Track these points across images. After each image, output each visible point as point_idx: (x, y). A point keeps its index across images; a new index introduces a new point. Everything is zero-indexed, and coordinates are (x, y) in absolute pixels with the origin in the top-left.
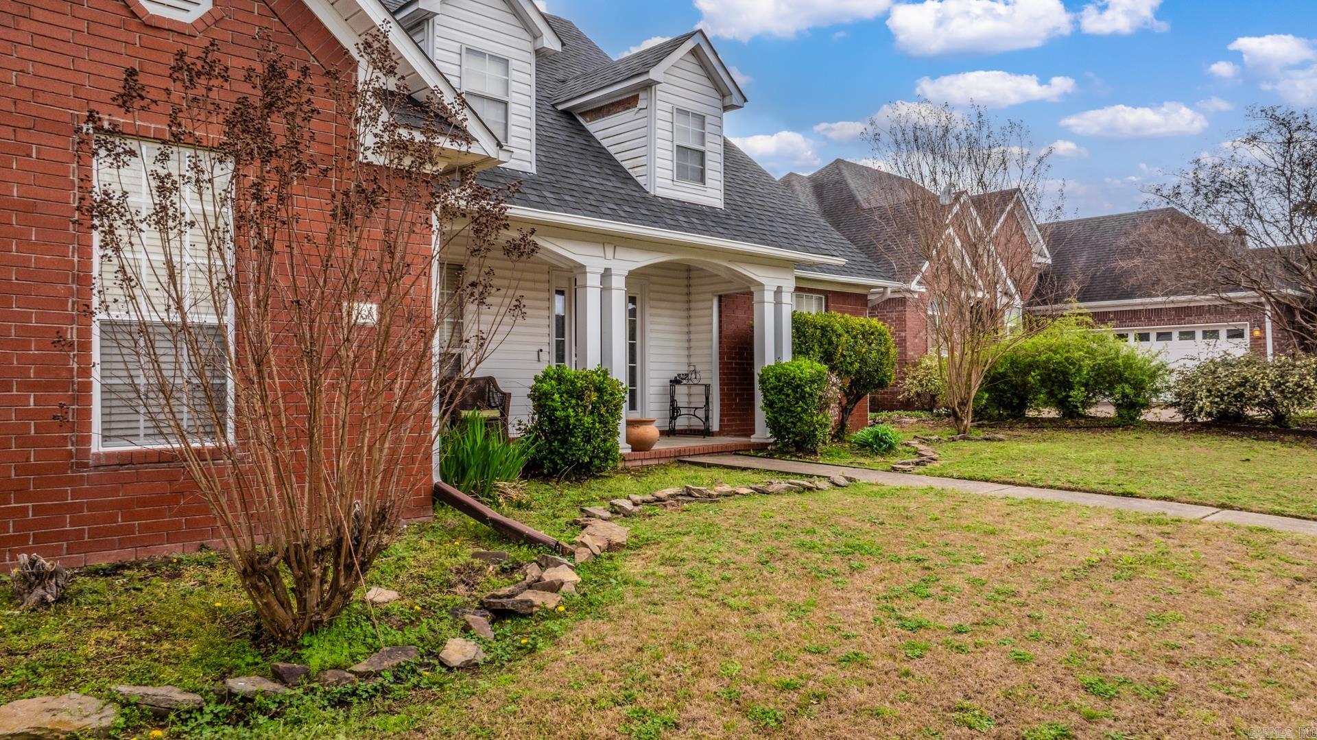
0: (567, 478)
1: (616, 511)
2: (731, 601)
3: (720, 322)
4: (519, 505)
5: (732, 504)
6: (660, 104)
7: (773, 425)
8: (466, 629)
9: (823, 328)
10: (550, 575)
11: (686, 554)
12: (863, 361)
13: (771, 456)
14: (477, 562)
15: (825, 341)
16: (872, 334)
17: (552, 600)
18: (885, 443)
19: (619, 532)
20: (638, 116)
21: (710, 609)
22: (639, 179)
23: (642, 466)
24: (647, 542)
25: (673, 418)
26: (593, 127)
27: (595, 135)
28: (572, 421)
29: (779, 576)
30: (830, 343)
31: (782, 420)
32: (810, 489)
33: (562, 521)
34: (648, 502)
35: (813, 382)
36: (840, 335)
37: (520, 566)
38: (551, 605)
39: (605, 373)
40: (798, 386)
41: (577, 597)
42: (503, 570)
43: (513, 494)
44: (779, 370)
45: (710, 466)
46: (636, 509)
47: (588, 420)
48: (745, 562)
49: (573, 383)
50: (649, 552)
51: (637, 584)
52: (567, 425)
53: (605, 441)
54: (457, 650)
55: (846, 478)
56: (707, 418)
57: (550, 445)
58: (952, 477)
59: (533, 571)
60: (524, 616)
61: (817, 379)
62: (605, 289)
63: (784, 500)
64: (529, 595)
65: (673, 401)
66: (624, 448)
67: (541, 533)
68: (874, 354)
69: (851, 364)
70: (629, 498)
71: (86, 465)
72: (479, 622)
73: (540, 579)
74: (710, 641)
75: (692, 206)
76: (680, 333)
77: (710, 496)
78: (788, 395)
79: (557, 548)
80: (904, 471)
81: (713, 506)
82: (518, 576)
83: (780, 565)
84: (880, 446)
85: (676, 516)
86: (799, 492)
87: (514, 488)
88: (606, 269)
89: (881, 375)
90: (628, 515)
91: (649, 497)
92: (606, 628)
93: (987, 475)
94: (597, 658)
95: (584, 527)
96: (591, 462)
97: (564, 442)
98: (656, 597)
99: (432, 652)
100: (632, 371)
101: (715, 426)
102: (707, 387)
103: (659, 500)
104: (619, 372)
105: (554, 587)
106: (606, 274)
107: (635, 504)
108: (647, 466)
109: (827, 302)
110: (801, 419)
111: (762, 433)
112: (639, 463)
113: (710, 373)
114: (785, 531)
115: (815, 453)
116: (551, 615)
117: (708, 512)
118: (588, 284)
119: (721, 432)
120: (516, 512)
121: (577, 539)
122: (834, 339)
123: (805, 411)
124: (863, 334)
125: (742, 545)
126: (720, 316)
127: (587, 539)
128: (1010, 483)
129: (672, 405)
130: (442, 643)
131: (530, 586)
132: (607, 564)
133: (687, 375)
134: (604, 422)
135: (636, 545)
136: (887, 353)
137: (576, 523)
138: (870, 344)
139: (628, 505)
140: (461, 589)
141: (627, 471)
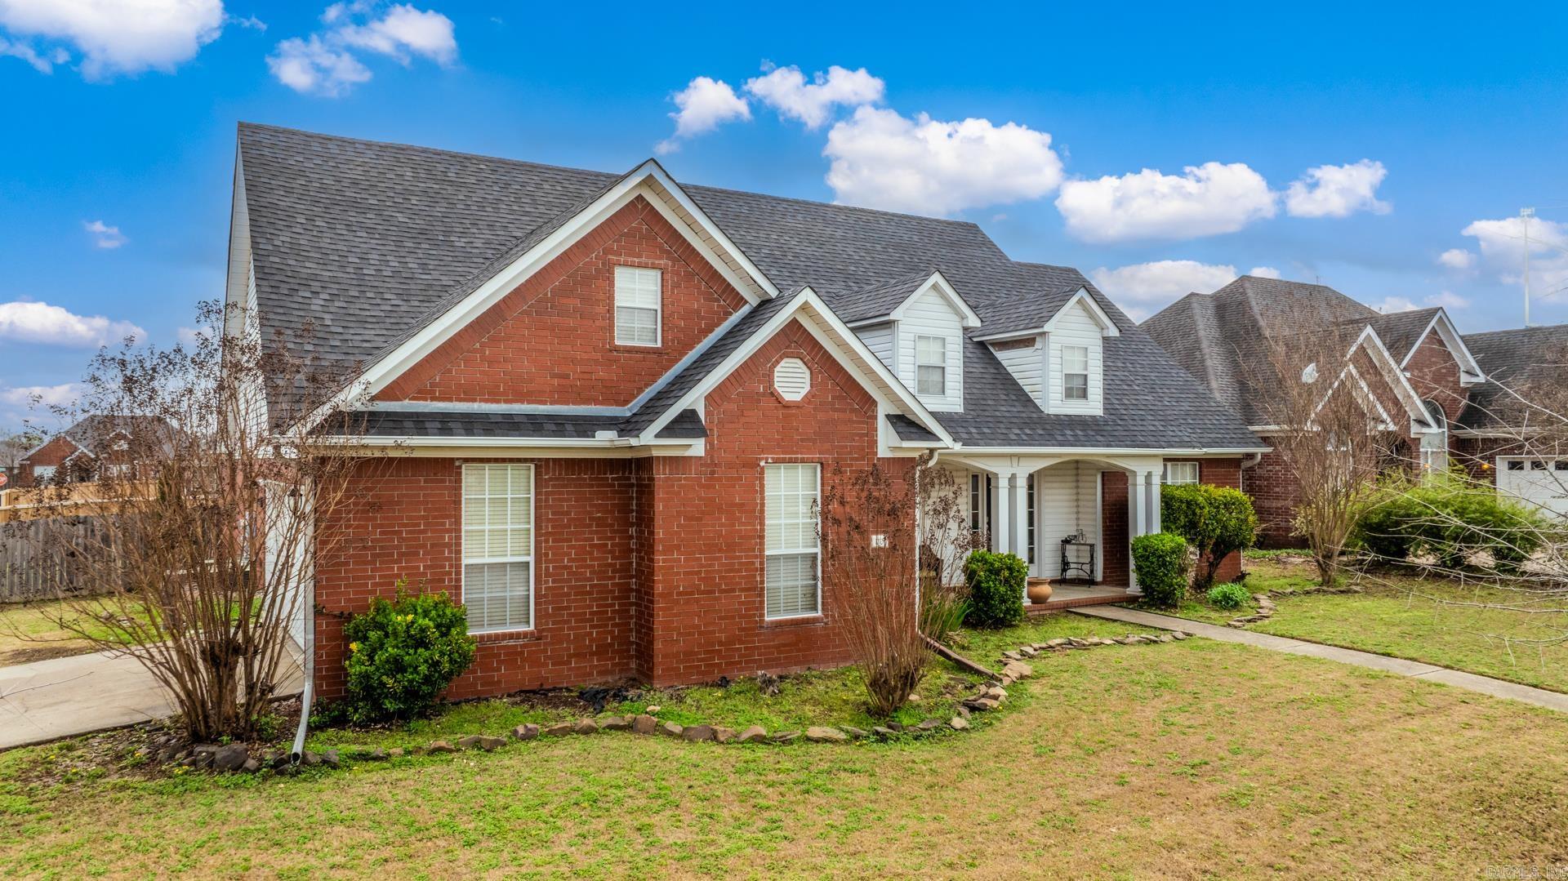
0: (989, 627)
1: (1023, 654)
2: (1084, 708)
3: (1103, 493)
4: (963, 648)
5: (1098, 650)
6: (1052, 346)
7: (1142, 582)
8: (959, 714)
9: (1189, 503)
10: (992, 691)
11: (1064, 684)
12: (1225, 527)
13: (1140, 608)
14: (952, 683)
15: (1190, 513)
16: (1234, 504)
17: (995, 704)
18: (1232, 600)
19: (1026, 668)
20: (1035, 354)
21: (1073, 712)
22: (1036, 401)
23: (1039, 615)
24: (1043, 675)
25: (1064, 570)
26: (1001, 355)
27: (1003, 362)
28: (992, 590)
29: (1113, 698)
30: (1194, 514)
31: (1148, 581)
32: (1155, 642)
33: (992, 659)
34: (1043, 649)
35: (1173, 552)
36: (1204, 507)
37: (975, 686)
38: (995, 706)
39: (1014, 557)
40: (1160, 556)
41: (1007, 702)
42: (966, 688)
43: (958, 639)
44: (1146, 543)
45: (1087, 616)
46: (1036, 653)
47: (1002, 589)
48: (1096, 689)
49: (992, 564)
50: (1044, 682)
51: (1038, 698)
52: (989, 592)
53: (1014, 603)
54: (957, 722)
55: (1184, 633)
56: (1092, 571)
57: (977, 604)
58: (1269, 634)
59: (983, 689)
60: (983, 710)
61: (1177, 550)
62: (1012, 486)
63: (1133, 650)
64: (983, 700)
65: (1064, 556)
66: (1026, 602)
67: (981, 667)
68: (1234, 522)
69: (1214, 530)
70: (1031, 646)
71: (762, 627)
72: (965, 711)
73: (987, 693)
74: (1071, 724)
75: (1077, 419)
76: (1070, 501)
77: (1084, 645)
78: (1153, 563)
79: (992, 677)
80: (1236, 627)
81: (1086, 652)
82: (975, 691)
83: (1116, 692)
84: (1228, 603)
85: (1061, 659)
86: (1147, 644)
87: (960, 635)
88: (1013, 474)
89: (1241, 538)
90: (1032, 657)
91: (1044, 645)
92: (1023, 717)
93: (1295, 634)
94: (1021, 728)
95: (1006, 664)
96: (1005, 617)
97: (986, 604)
98: (1047, 705)
99: (947, 722)
100: (1031, 550)
101: (1099, 577)
102: (1092, 546)
103: (1051, 647)
104: (1022, 555)
105: (996, 698)
106: (1012, 479)
107: (1035, 650)
108: (1043, 615)
109: (1200, 468)
110: (1163, 581)
111: (1134, 588)
112: (1037, 613)
113: (1095, 535)
114: (1126, 672)
115: (1175, 606)
116: (996, 710)
117: (1083, 657)
118: (1000, 486)
119: (1105, 582)
120: (963, 652)
121: (1003, 672)
122: (1198, 511)
123: (1166, 575)
124: (1225, 505)
125: (1097, 679)
126: (1103, 489)
127: (1009, 673)
128: (1308, 641)
129: (1063, 560)
130: (950, 719)
131: (983, 696)
132: (1021, 687)
133: (1075, 536)
134: (1014, 591)
135: (1037, 677)
136: (1246, 520)
137: (1001, 661)
138: (1231, 513)
139: (1030, 651)
140: (948, 696)
141: (1029, 619)
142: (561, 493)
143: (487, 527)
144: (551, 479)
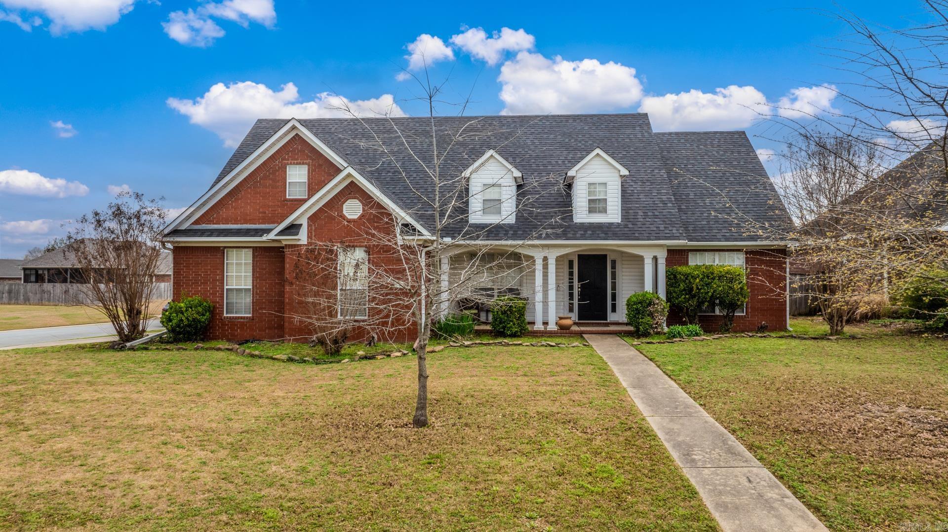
6: (578, 183)
30: (690, 282)
75: (597, 225)
80: (633, 345)
88: (544, 257)
109: (746, 256)
112: (560, 335)
142: (263, 261)
143: (234, 274)
144: (258, 255)
